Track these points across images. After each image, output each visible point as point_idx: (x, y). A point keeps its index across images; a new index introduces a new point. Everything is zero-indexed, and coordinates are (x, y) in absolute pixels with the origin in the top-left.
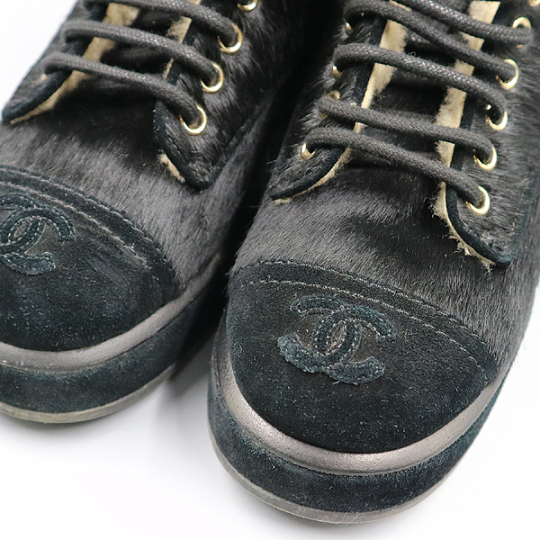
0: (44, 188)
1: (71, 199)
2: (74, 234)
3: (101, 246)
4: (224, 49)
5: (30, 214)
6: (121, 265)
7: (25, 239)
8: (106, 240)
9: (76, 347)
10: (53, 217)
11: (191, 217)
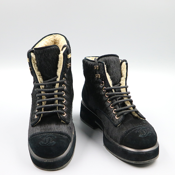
0: (47, 133)
1: (52, 133)
2: (55, 137)
3: (60, 137)
4: (63, 102)
5: (48, 137)
6: (64, 139)
7: (49, 141)
8: (60, 136)
9: (62, 154)
10: (51, 136)
11: (69, 128)
